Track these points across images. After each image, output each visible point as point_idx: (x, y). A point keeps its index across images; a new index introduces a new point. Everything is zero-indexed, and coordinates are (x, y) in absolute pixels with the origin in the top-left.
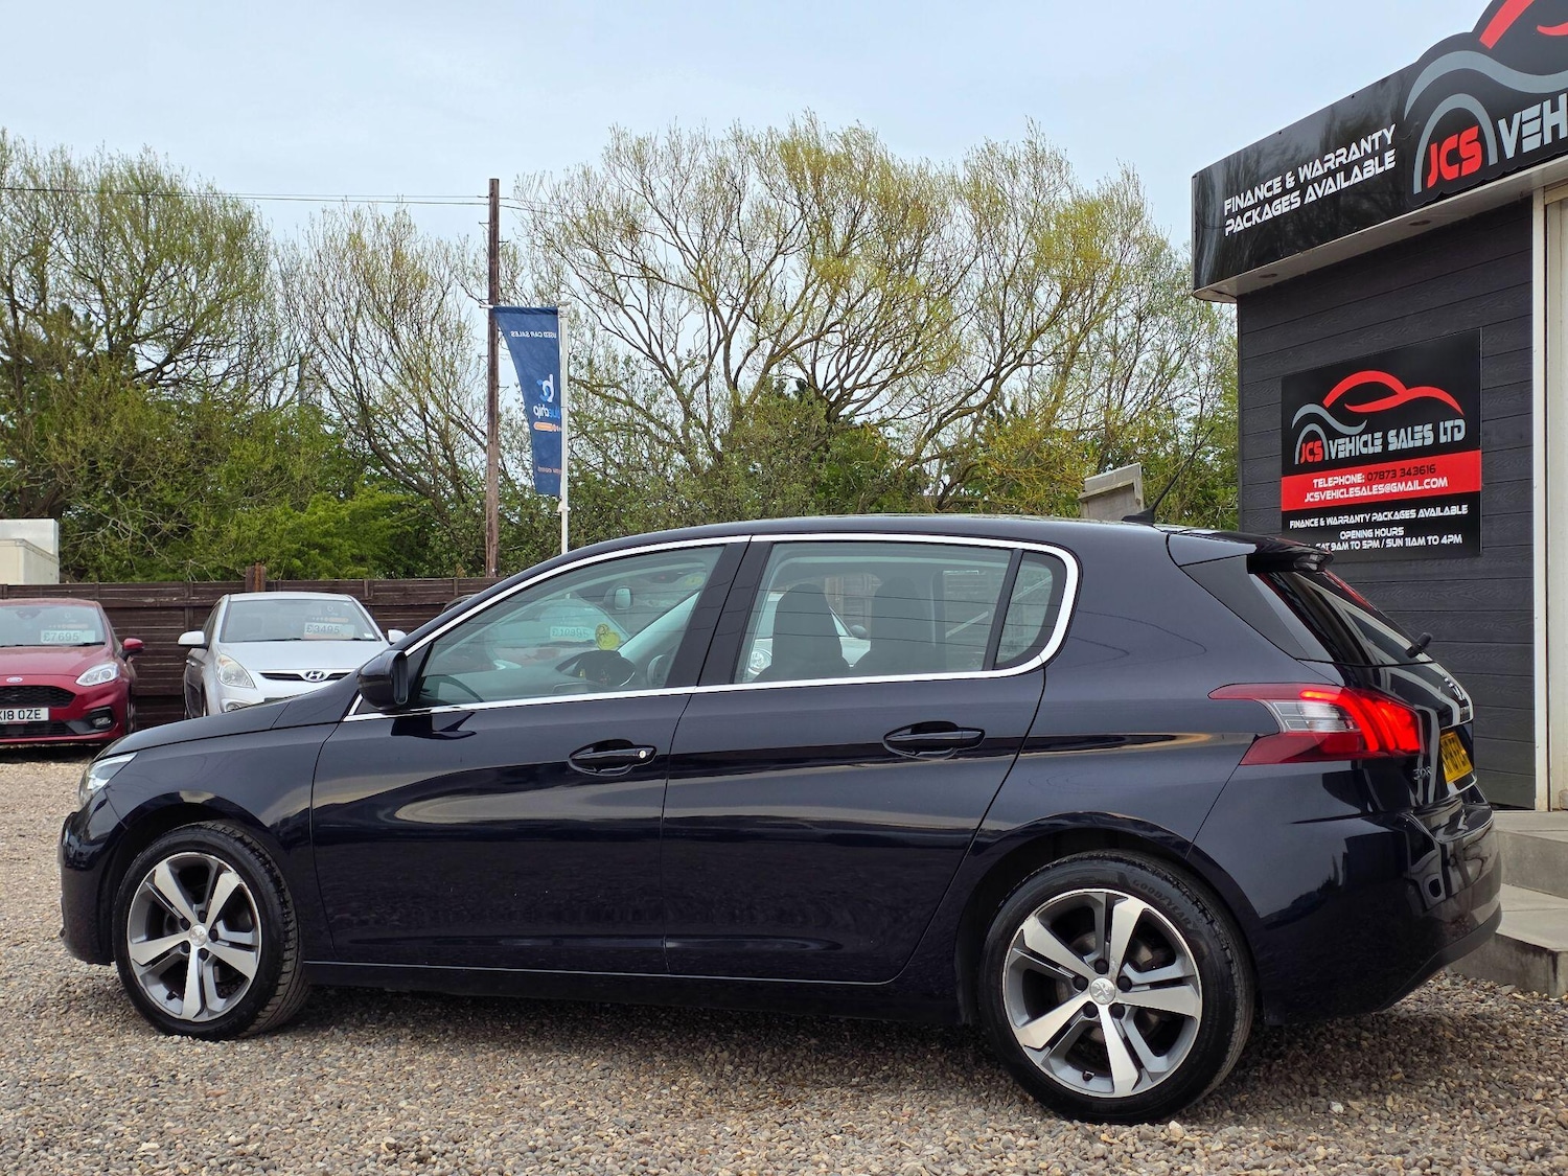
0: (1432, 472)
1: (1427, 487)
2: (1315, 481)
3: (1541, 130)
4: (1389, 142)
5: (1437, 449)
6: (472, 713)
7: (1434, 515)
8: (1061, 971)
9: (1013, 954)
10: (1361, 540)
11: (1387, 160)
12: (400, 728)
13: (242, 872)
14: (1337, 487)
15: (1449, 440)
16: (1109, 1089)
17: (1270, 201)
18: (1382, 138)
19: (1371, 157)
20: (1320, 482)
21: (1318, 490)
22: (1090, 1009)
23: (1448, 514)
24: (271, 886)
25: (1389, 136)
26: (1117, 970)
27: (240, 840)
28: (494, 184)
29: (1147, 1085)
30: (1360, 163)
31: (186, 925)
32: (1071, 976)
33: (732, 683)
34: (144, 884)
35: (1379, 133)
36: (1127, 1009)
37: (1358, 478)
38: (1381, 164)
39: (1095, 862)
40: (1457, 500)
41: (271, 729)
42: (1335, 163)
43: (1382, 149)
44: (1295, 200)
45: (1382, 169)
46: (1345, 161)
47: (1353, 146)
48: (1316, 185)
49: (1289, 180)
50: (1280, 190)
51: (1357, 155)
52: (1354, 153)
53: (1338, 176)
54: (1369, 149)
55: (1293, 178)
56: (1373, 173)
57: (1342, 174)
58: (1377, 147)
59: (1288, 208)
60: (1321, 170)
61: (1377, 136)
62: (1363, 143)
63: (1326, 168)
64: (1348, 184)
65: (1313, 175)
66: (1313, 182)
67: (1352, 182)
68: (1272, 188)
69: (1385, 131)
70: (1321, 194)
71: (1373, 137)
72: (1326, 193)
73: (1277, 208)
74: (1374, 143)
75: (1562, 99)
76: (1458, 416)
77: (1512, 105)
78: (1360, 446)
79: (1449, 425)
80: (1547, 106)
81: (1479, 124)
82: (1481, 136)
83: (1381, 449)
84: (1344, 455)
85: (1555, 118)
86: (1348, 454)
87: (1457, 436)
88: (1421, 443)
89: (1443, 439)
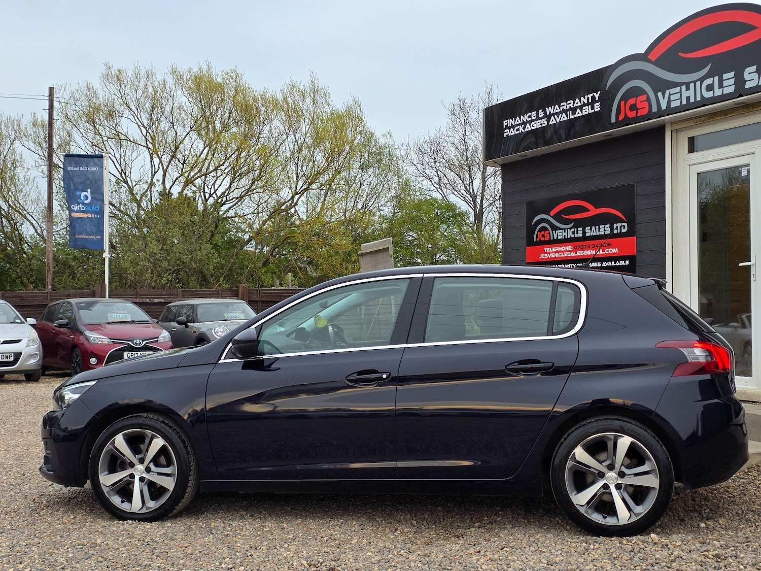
0: (610, 246)
1: (607, 253)
2: (545, 249)
3: (681, 98)
4: (597, 99)
5: (612, 236)
6: (278, 359)
7: (611, 265)
8: (592, 470)
9: (569, 464)
11: (595, 107)
12: (246, 366)
13: (165, 437)
14: (558, 252)
15: (619, 232)
16: (616, 521)
17: (530, 122)
18: (593, 97)
19: (588, 104)
20: (549, 250)
21: (547, 253)
22: (606, 487)
23: (618, 264)
24: (181, 444)
25: (597, 96)
26: (618, 469)
27: (163, 422)
28: (51, 90)
29: (634, 519)
30: (581, 107)
31: (132, 465)
32: (597, 472)
33: (423, 342)
34: (108, 446)
35: (592, 95)
36: (623, 486)
37: (569, 248)
38: (593, 108)
39: (608, 421)
40: (624, 258)
41: (177, 367)
42: (566, 107)
43: (591, 104)
44: (544, 123)
45: (593, 111)
46: (572, 107)
47: (577, 100)
48: (556, 116)
49: (541, 113)
50: (535, 117)
51: (579, 104)
52: (577, 103)
53: (568, 113)
54: (586, 101)
55: (543, 112)
56: (588, 112)
57: (571, 112)
58: (590, 101)
59: (540, 126)
60: (559, 110)
61: (590, 96)
62: (582, 99)
63: (561, 109)
64: (574, 116)
65: (554, 112)
66: (554, 115)
67: (576, 116)
68: (531, 116)
69: (595, 94)
70: (558, 120)
71: (588, 96)
72: (561, 120)
73: (534, 126)
74: (588, 99)
75: (692, 85)
76: (624, 222)
77: (665, 86)
78: (570, 234)
79: (619, 225)
80: (684, 88)
81: (647, 93)
82: (648, 99)
83: (581, 235)
84: (561, 237)
85: (688, 93)
86: (563, 237)
87: (623, 230)
88: (603, 233)
89: (615, 231)
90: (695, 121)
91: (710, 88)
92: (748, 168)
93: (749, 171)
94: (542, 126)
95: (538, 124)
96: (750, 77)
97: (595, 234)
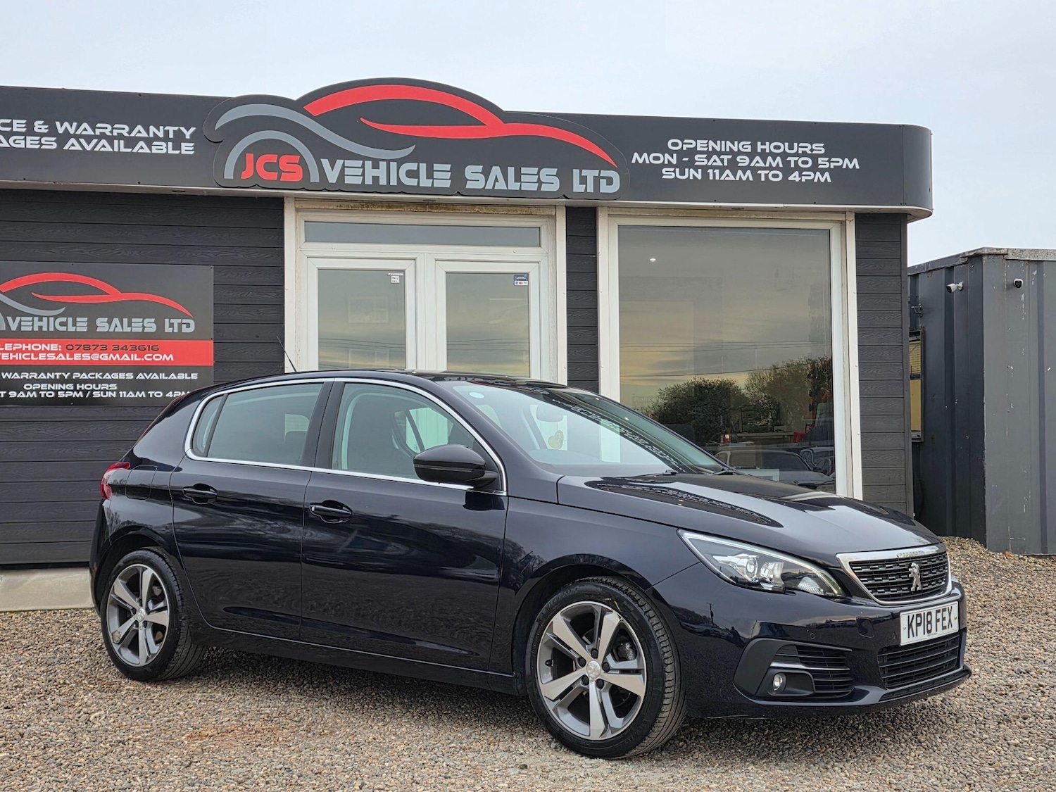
0: (155, 349)
1: (149, 359)
3: (363, 174)
4: (188, 137)
5: (160, 334)
7: (157, 378)
10: (56, 391)
11: (184, 148)
14: (20, 351)
15: (176, 331)
17: (8, 135)
18: (179, 133)
19: (166, 139)
23: (175, 378)
25: (188, 134)
30: (149, 142)
35: (176, 128)
37: (54, 347)
38: (177, 148)
40: (187, 370)
42: (112, 132)
43: (178, 139)
44: (50, 144)
45: (177, 152)
46: (126, 135)
47: (139, 127)
48: (82, 140)
49: (39, 126)
50: (24, 130)
51: (144, 134)
52: (139, 132)
53: (116, 142)
54: (161, 134)
55: (47, 127)
56: (164, 151)
57: (122, 142)
58: (171, 136)
59: (38, 147)
60: (90, 132)
61: (171, 129)
62: (152, 129)
63: (98, 132)
64: (129, 150)
65: (78, 132)
66: (77, 137)
67: (135, 150)
68: (11, 125)
69: (183, 129)
70: (89, 148)
71: (167, 128)
72: (96, 149)
73: (18, 143)
74: (166, 132)
75: (383, 165)
76: (190, 318)
77: (335, 153)
78: (55, 325)
79: (176, 322)
80: (368, 164)
81: (300, 154)
82: (303, 162)
83: (85, 329)
84: (30, 329)
85: (376, 172)
86: (36, 329)
87: (185, 329)
88: (140, 330)
89: (168, 330)
90: (339, 204)
91: (412, 174)
92: (402, 274)
93: (403, 279)
94: (43, 147)
95: (32, 143)
96: (474, 176)
97: (119, 329)
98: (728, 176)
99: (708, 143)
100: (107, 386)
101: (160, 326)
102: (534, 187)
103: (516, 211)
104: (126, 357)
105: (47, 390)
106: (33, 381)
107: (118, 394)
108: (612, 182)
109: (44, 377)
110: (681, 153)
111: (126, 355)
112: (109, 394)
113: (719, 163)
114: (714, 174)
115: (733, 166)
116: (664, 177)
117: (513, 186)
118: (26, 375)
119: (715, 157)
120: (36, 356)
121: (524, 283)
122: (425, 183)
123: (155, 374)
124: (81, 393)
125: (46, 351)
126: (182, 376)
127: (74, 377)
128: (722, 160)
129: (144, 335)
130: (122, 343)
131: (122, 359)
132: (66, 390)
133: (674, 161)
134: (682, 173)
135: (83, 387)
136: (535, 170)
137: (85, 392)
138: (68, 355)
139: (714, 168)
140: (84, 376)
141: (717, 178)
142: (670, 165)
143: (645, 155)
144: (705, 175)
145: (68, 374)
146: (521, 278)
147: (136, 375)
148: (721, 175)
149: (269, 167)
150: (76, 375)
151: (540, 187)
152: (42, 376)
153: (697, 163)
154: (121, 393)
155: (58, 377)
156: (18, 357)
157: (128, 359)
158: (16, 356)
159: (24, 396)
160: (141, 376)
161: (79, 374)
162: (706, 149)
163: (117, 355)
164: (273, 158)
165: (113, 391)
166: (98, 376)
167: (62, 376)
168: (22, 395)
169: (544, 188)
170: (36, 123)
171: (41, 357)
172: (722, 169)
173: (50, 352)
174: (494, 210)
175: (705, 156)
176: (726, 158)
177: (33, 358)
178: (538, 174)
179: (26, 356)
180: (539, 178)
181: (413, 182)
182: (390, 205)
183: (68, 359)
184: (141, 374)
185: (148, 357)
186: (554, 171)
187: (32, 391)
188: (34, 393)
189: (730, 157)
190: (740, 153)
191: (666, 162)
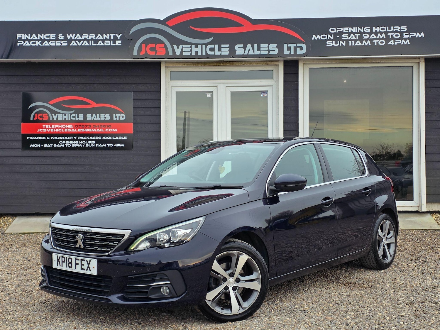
0: (110, 127)
2: (44, 126)
3: (191, 51)
4: (119, 38)
5: (111, 120)
7: (111, 138)
10: (71, 144)
11: (117, 43)
14: (57, 128)
15: (118, 119)
17: (49, 41)
18: (115, 37)
19: (110, 39)
20: (47, 126)
21: (45, 128)
23: (118, 138)
25: (119, 37)
30: (103, 41)
31: (225, 280)
35: (114, 35)
37: (70, 126)
38: (114, 43)
40: (122, 135)
41: (249, 202)
42: (88, 37)
43: (115, 39)
44: (65, 43)
45: (115, 45)
46: (94, 38)
47: (99, 35)
48: (77, 42)
49: (61, 37)
50: (55, 38)
51: (101, 38)
52: (99, 37)
53: (90, 41)
54: (108, 38)
55: (63, 36)
56: (109, 44)
57: (93, 41)
58: (112, 38)
59: (60, 45)
60: (80, 38)
61: (112, 35)
62: (104, 35)
63: (83, 38)
64: (95, 45)
65: (75, 38)
66: (75, 40)
67: (98, 45)
68: (49, 37)
69: (117, 35)
70: (80, 44)
71: (110, 35)
72: (83, 45)
73: (53, 44)
74: (110, 37)
75: (199, 46)
76: (123, 113)
77: (179, 42)
78: (71, 117)
79: (118, 115)
80: (193, 46)
81: (164, 43)
82: (165, 47)
83: (82, 119)
84: (61, 119)
85: (196, 50)
86: (64, 119)
87: (121, 119)
88: (104, 119)
89: (115, 119)
90: (183, 64)
91: (212, 50)
92: (212, 93)
93: (212, 95)
94: (62, 45)
95: (58, 43)
96: (239, 49)
97: (95, 119)
98: (359, 43)
99: (349, 29)
100: (91, 142)
101: (112, 117)
102: (266, 53)
103: (261, 63)
104: (98, 130)
105: (68, 144)
106: (63, 140)
107: (95, 146)
108: (302, 49)
109: (67, 139)
110: (335, 34)
111: (98, 129)
112: (92, 145)
113: (354, 38)
114: (352, 43)
115: (361, 39)
116: (327, 45)
117: (257, 53)
118: (60, 138)
119: (352, 35)
120: (64, 130)
121: (266, 95)
122: (218, 53)
123: (110, 137)
124: (81, 145)
125: (67, 128)
126: (121, 138)
127: (78, 138)
128: (356, 36)
129: (105, 121)
130: (97, 124)
131: (97, 131)
132: (75, 144)
133: (332, 38)
134: (336, 43)
135: (82, 142)
136: (267, 45)
137: (82, 144)
138: (76, 129)
139: (351, 40)
140: (82, 138)
141: (353, 45)
142: (330, 40)
143: (318, 36)
144: (347, 43)
145: (76, 137)
146: (264, 93)
147: (102, 138)
148: (355, 43)
149: (152, 49)
150: (79, 138)
151: (269, 52)
152: (66, 138)
153: (343, 38)
154: (96, 145)
155: (72, 139)
156: (57, 130)
157: (99, 131)
158: (56, 130)
159: (59, 146)
160: (104, 138)
161: (80, 137)
162: (348, 32)
163: (95, 130)
164: (153, 45)
165: (93, 144)
166: (87, 138)
167: (73, 138)
168: (58, 146)
169: (271, 53)
170: (59, 35)
171: (66, 130)
172: (356, 41)
173: (69, 128)
174: (251, 64)
175: (347, 35)
176: (357, 35)
177: (62, 131)
178: (268, 47)
179: (60, 130)
180: (268, 49)
181: (212, 53)
182: (205, 63)
183: (76, 131)
184: (104, 137)
185: (107, 130)
186: (275, 45)
187: (62, 144)
188: (63, 145)
189: (359, 35)
190: (364, 32)
191: (328, 39)
